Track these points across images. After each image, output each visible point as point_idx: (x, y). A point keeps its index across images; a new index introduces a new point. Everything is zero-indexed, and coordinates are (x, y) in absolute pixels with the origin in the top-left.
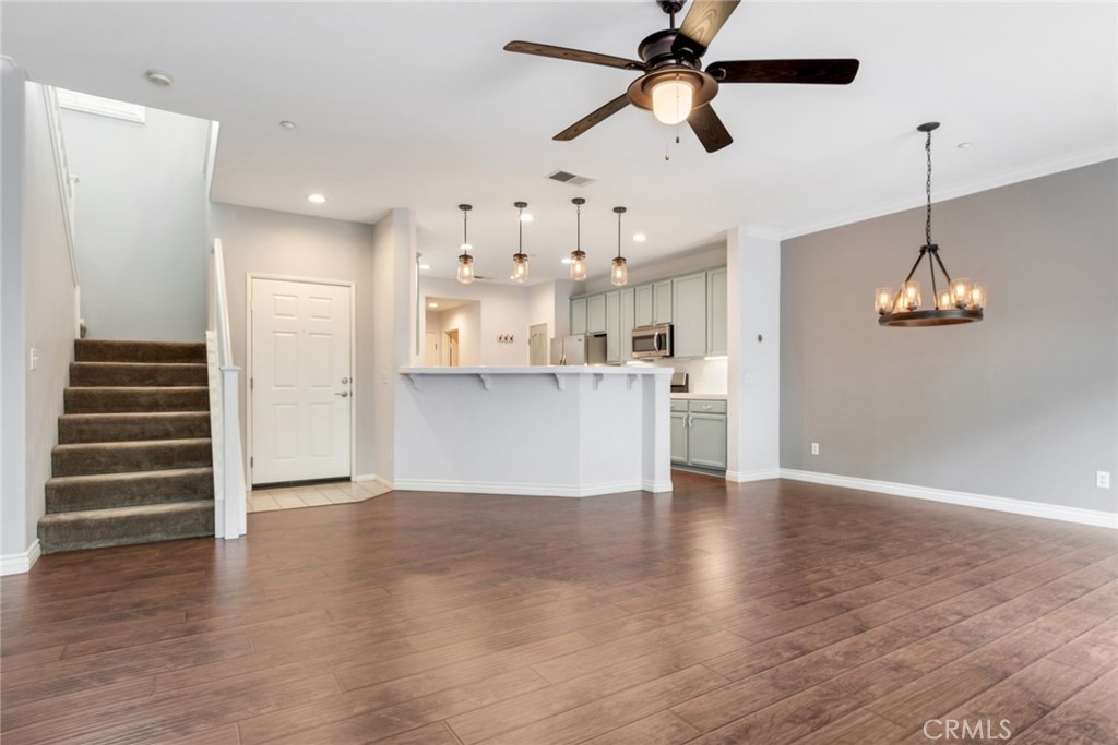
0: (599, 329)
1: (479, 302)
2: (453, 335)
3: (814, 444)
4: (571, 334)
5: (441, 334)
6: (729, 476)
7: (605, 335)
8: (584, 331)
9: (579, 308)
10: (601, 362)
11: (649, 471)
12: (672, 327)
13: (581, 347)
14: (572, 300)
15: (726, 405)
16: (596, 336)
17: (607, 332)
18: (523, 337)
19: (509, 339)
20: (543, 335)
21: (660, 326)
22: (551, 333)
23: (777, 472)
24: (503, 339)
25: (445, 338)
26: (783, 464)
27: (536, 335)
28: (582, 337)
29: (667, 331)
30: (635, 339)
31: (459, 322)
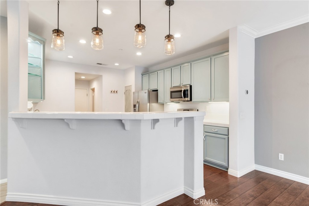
0: (154, 88)
1: (101, 76)
2: (93, 90)
3: (280, 154)
4: (142, 90)
5: (89, 90)
6: (231, 172)
7: (157, 90)
8: (147, 88)
9: (146, 78)
10: (155, 103)
11: (189, 182)
12: (191, 86)
13: (146, 95)
14: (142, 75)
15: (228, 129)
16: (153, 91)
17: (158, 89)
18: (122, 91)
19: (115, 92)
20: (130, 90)
21: (185, 86)
22: (133, 90)
23: (253, 167)
24: (113, 92)
25: (91, 91)
26: (257, 162)
27: (127, 91)
28: (147, 91)
29: (189, 88)
30: (172, 92)
31: (95, 85)
